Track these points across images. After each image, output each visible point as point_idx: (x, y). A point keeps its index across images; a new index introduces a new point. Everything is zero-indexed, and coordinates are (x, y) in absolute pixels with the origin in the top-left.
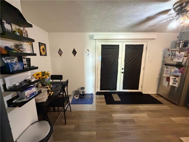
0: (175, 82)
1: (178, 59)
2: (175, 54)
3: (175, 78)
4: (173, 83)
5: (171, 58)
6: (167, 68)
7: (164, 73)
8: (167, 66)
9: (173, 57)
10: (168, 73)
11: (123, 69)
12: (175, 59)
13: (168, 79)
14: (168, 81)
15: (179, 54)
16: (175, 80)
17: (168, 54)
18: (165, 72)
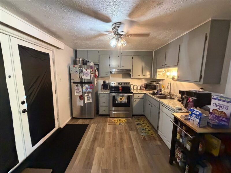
0: (89, 99)
1: (87, 76)
2: (82, 71)
3: (88, 95)
4: (87, 100)
5: (79, 75)
6: (77, 86)
7: (76, 93)
8: (77, 84)
9: (81, 74)
10: (79, 91)
11: (23, 103)
12: (83, 76)
13: (82, 97)
14: (82, 100)
15: (86, 71)
16: (88, 96)
17: (75, 71)
18: (76, 91)
